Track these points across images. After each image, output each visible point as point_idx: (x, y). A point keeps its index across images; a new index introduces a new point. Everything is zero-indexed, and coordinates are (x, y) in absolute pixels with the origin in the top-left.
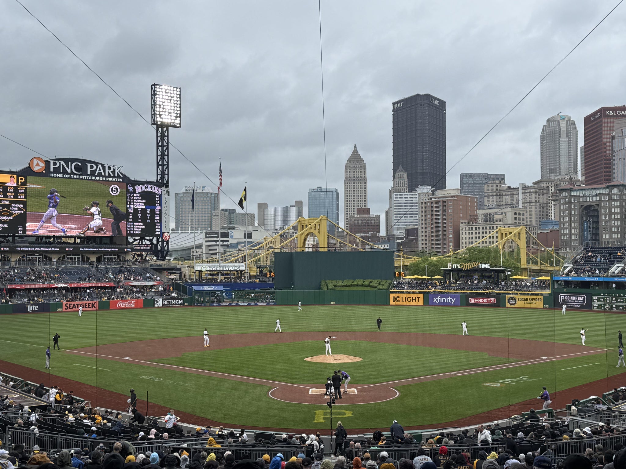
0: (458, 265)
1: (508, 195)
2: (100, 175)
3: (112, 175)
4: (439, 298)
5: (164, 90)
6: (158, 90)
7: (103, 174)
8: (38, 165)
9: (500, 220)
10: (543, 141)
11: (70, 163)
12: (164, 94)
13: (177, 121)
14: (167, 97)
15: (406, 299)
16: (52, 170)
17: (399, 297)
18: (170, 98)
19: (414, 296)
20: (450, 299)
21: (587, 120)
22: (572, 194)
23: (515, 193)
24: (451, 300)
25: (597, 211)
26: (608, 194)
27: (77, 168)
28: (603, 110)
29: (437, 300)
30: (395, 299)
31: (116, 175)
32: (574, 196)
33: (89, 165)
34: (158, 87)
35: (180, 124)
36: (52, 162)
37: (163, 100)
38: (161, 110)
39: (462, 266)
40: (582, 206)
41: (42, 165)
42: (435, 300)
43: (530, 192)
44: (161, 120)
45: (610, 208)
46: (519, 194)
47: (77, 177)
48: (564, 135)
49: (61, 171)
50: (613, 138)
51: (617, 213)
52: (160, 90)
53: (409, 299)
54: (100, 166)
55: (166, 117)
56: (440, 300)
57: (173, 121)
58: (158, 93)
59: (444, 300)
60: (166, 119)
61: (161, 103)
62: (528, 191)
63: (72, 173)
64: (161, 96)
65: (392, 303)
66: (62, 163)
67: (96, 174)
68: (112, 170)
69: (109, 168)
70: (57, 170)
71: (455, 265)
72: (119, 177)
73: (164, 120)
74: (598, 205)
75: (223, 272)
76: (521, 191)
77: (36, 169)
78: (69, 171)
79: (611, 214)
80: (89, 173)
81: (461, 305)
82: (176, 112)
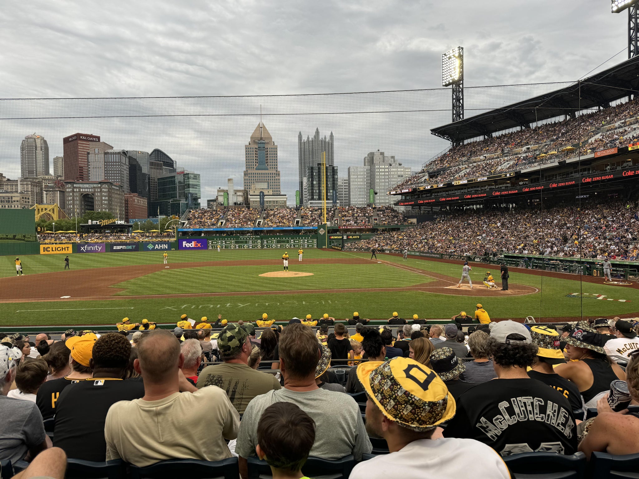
0: (98, 222)
1: (8, 185)
4: (86, 247)
9: (17, 201)
10: (23, 151)
15: (56, 249)
17: (49, 248)
19: (64, 246)
20: (96, 247)
21: (66, 141)
22: (75, 185)
23: (14, 184)
24: (98, 248)
25: (93, 198)
26: (100, 188)
28: (78, 136)
29: (84, 248)
30: (45, 249)
32: (76, 188)
39: (101, 222)
40: (82, 194)
42: (82, 248)
43: (27, 184)
45: (102, 196)
46: (17, 185)
48: (39, 149)
50: (88, 153)
51: (106, 200)
53: (59, 249)
56: (87, 248)
59: (91, 248)
62: (25, 183)
65: (42, 252)
71: (95, 221)
74: (93, 194)
76: (19, 183)
79: (102, 200)
81: (106, 251)
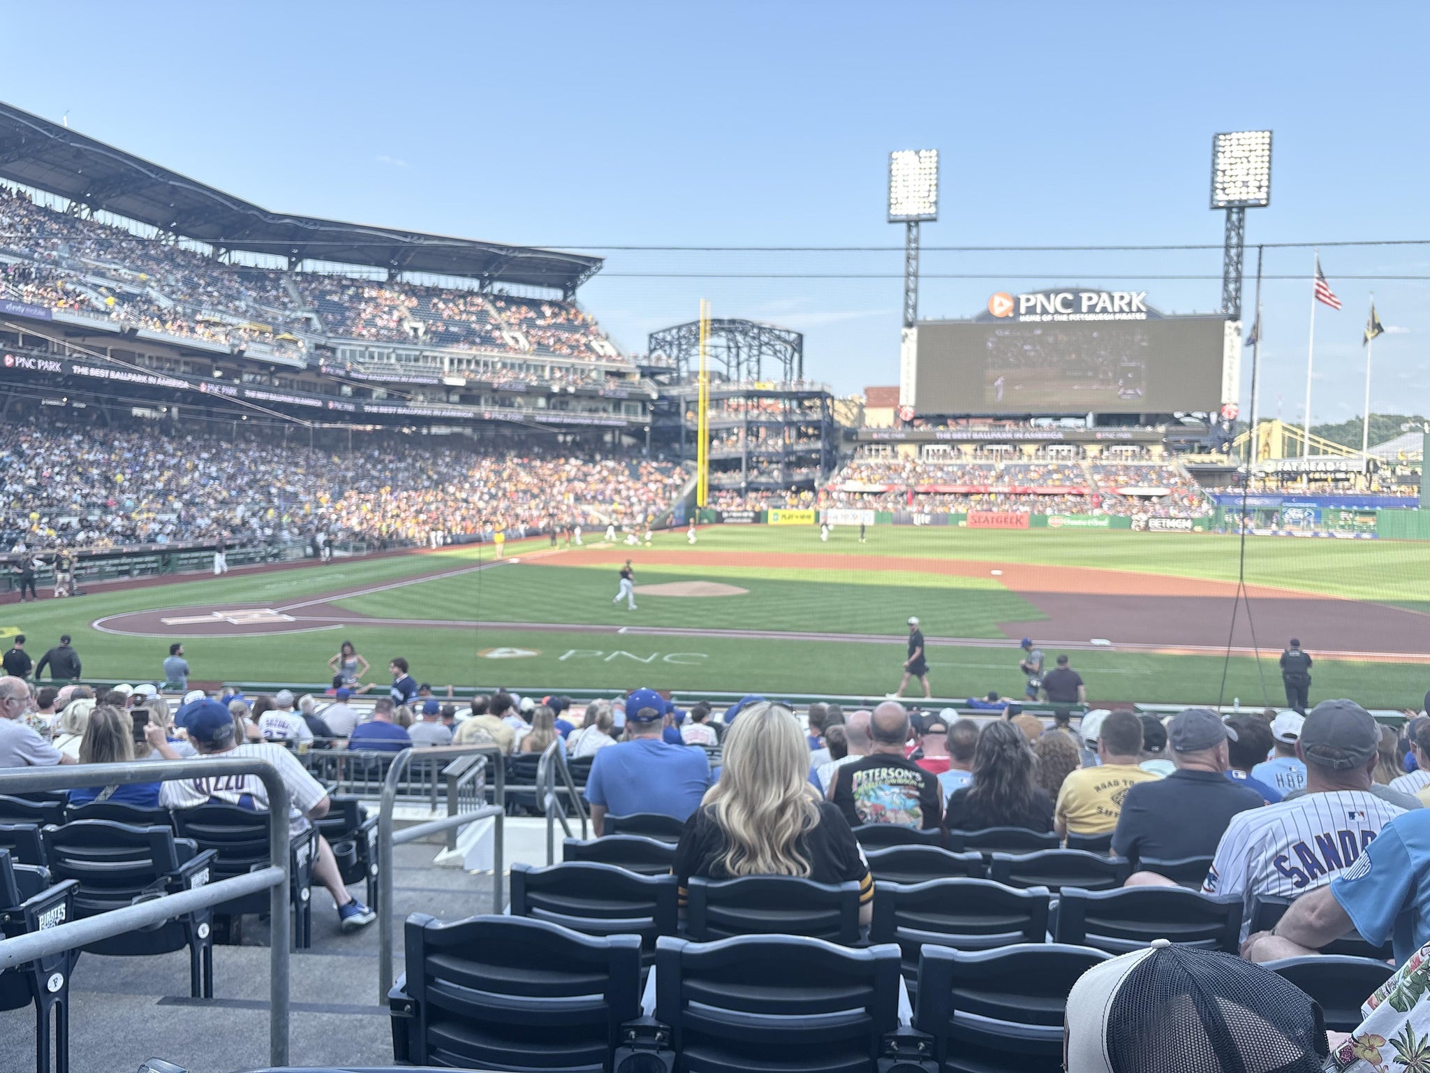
2: (1104, 310)
3: (1126, 309)
5: (1234, 142)
6: (1221, 143)
7: (1110, 309)
8: (1001, 304)
11: (1052, 296)
12: (1234, 148)
13: (1262, 195)
14: (1241, 154)
16: (1023, 310)
18: (1247, 154)
27: (1066, 304)
31: (1134, 309)
33: (1084, 296)
34: (1221, 137)
35: (1268, 199)
36: (1023, 298)
37: (1233, 161)
38: (1227, 179)
41: (1009, 304)
44: (1227, 198)
47: (1064, 318)
49: (1039, 310)
52: (1228, 143)
54: (1104, 296)
55: (1238, 190)
57: (1251, 196)
58: (1221, 149)
60: (1235, 194)
61: (1228, 167)
63: (1057, 312)
64: (1228, 154)
66: (1041, 297)
67: (1098, 310)
68: (1127, 300)
69: (1122, 298)
70: (1031, 310)
72: (1139, 310)
73: (1231, 198)
75: (1311, 476)
77: (998, 311)
78: (1051, 310)
80: (1084, 309)
82: (1259, 178)
